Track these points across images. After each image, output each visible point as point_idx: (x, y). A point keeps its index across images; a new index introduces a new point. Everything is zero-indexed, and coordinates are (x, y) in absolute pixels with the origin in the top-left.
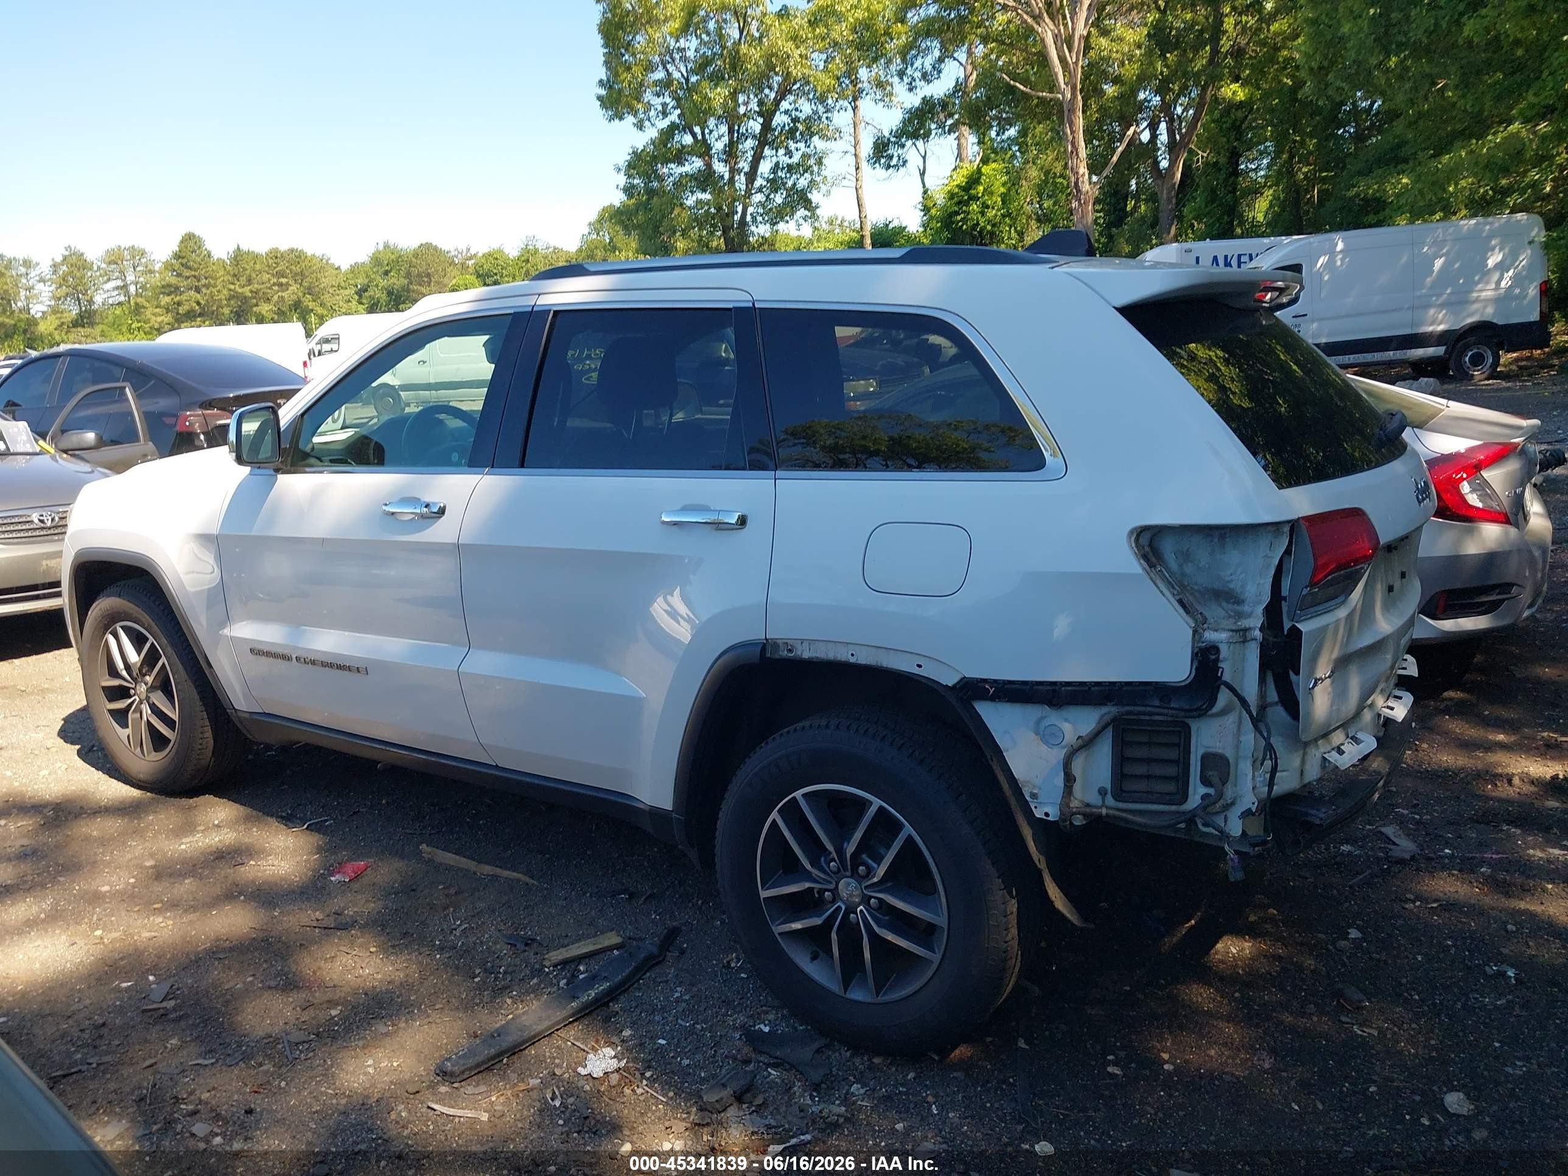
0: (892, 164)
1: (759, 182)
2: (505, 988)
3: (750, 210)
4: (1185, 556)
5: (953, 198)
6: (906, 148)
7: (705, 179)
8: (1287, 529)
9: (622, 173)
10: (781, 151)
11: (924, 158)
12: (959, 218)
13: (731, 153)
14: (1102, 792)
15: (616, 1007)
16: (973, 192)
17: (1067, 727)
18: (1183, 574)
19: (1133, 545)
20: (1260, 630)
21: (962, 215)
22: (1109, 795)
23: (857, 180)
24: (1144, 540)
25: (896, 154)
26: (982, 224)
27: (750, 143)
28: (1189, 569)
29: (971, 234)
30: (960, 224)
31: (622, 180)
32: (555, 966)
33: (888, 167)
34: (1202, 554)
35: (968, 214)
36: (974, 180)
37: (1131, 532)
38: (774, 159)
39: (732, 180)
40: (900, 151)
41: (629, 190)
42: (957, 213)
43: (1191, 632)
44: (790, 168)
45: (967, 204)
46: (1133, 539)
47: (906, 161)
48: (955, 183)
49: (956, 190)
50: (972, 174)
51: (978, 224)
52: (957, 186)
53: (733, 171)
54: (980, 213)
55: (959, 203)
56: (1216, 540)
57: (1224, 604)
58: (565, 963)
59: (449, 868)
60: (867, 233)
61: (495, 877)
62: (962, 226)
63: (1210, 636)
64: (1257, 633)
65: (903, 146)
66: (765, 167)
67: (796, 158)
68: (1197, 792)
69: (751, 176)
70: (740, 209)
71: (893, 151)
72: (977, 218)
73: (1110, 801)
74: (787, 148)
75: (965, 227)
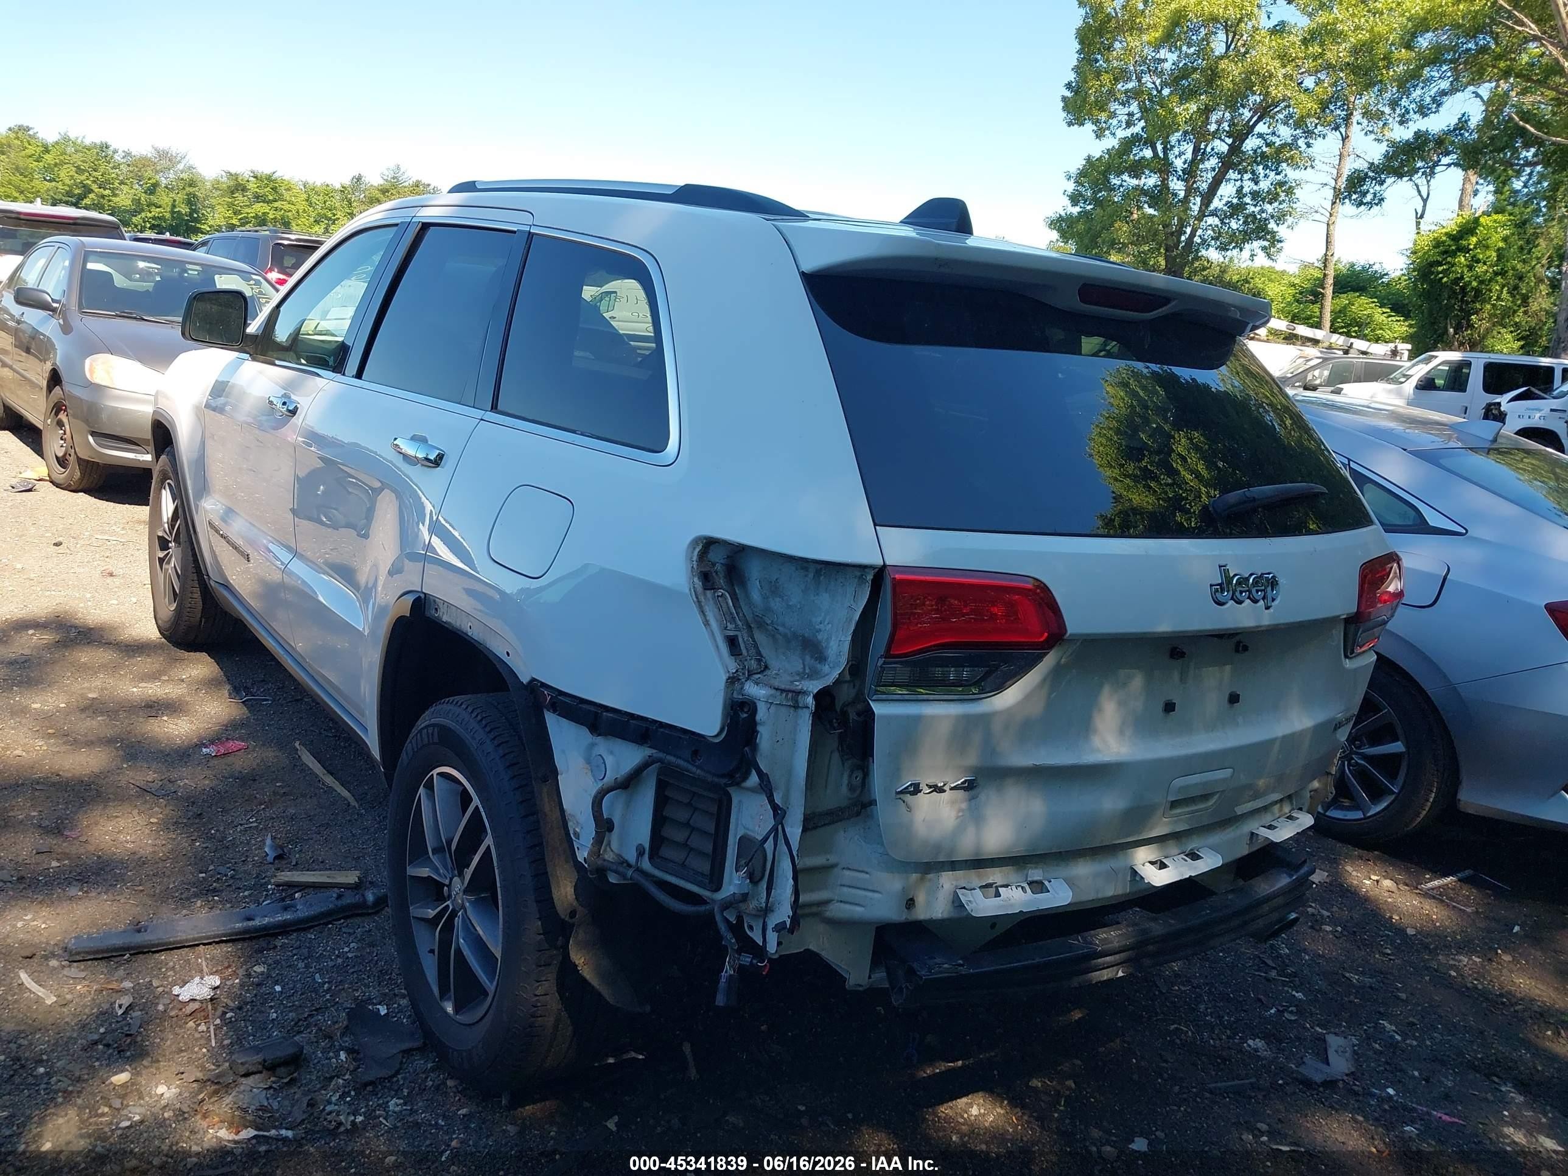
0: (1365, 201)
1: (1216, 203)
2: (215, 890)
3: (1199, 232)
4: (774, 589)
5: (1439, 247)
6: (1385, 185)
7: (1159, 196)
8: (870, 577)
9: (1072, 180)
10: (1247, 176)
11: (1425, 201)
12: (1440, 269)
13: (1190, 173)
14: (640, 852)
15: (280, 941)
16: (1464, 243)
17: (610, 760)
18: (768, 609)
19: (695, 558)
20: (816, 697)
21: (1445, 267)
22: (646, 856)
23: (1331, 215)
24: (717, 557)
25: (1372, 191)
26: (1467, 279)
27: (1213, 162)
28: (776, 604)
29: (1451, 288)
30: (1441, 275)
31: (1071, 187)
32: (278, 886)
33: (1360, 204)
34: (794, 589)
35: (1453, 266)
36: (1469, 228)
37: (696, 541)
38: (1238, 184)
39: (1186, 200)
40: (1377, 188)
41: (1075, 199)
42: (1440, 264)
43: (724, 678)
44: (1255, 195)
45: (1454, 254)
46: (697, 550)
47: (1382, 199)
48: (1444, 231)
49: (1444, 238)
50: (1468, 222)
51: (1462, 278)
52: (1446, 234)
53: (1189, 191)
54: (1468, 266)
55: (1445, 252)
56: (811, 575)
57: (808, 658)
58: (290, 885)
59: (305, 769)
60: (1331, 273)
61: (331, 789)
62: (1442, 278)
63: (753, 690)
64: (810, 700)
65: (1382, 183)
66: (1227, 191)
67: (1264, 185)
68: (733, 882)
69: (1208, 197)
70: (1189, 230)
71: (1371, 187)
72: (1463, 272)
73: (646, 864)
74: (1253, 173)
75: (1445, 279)
